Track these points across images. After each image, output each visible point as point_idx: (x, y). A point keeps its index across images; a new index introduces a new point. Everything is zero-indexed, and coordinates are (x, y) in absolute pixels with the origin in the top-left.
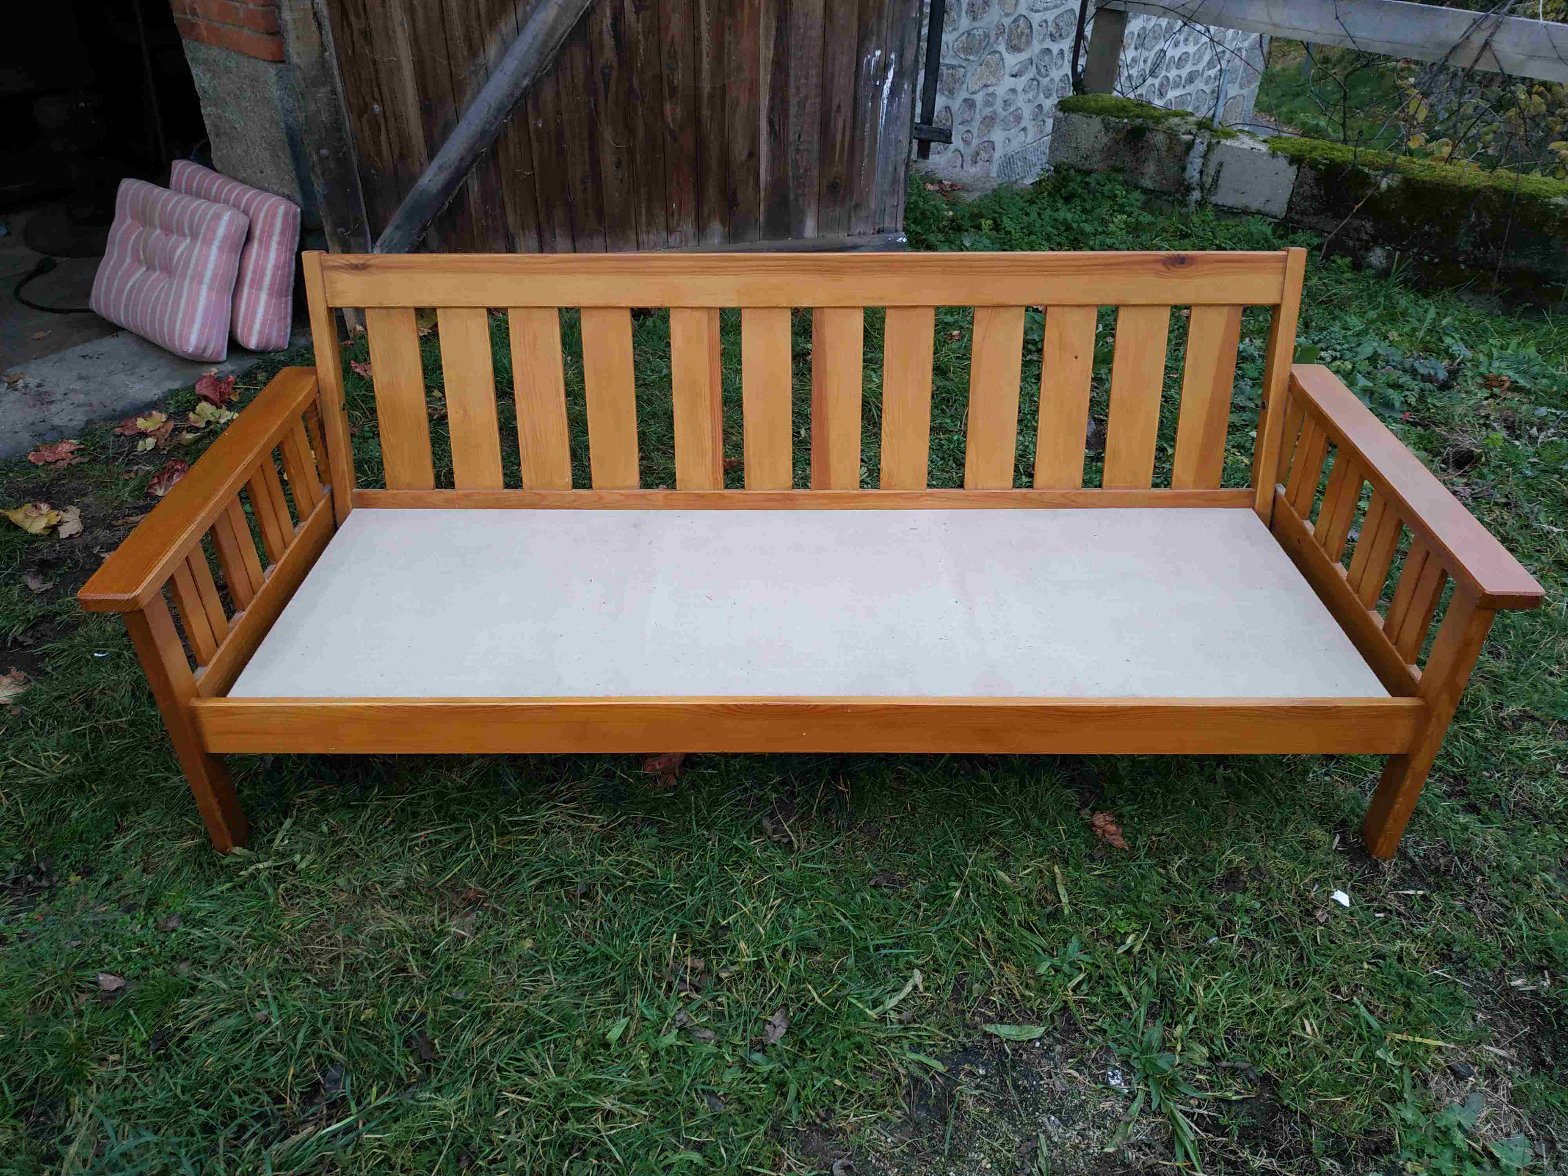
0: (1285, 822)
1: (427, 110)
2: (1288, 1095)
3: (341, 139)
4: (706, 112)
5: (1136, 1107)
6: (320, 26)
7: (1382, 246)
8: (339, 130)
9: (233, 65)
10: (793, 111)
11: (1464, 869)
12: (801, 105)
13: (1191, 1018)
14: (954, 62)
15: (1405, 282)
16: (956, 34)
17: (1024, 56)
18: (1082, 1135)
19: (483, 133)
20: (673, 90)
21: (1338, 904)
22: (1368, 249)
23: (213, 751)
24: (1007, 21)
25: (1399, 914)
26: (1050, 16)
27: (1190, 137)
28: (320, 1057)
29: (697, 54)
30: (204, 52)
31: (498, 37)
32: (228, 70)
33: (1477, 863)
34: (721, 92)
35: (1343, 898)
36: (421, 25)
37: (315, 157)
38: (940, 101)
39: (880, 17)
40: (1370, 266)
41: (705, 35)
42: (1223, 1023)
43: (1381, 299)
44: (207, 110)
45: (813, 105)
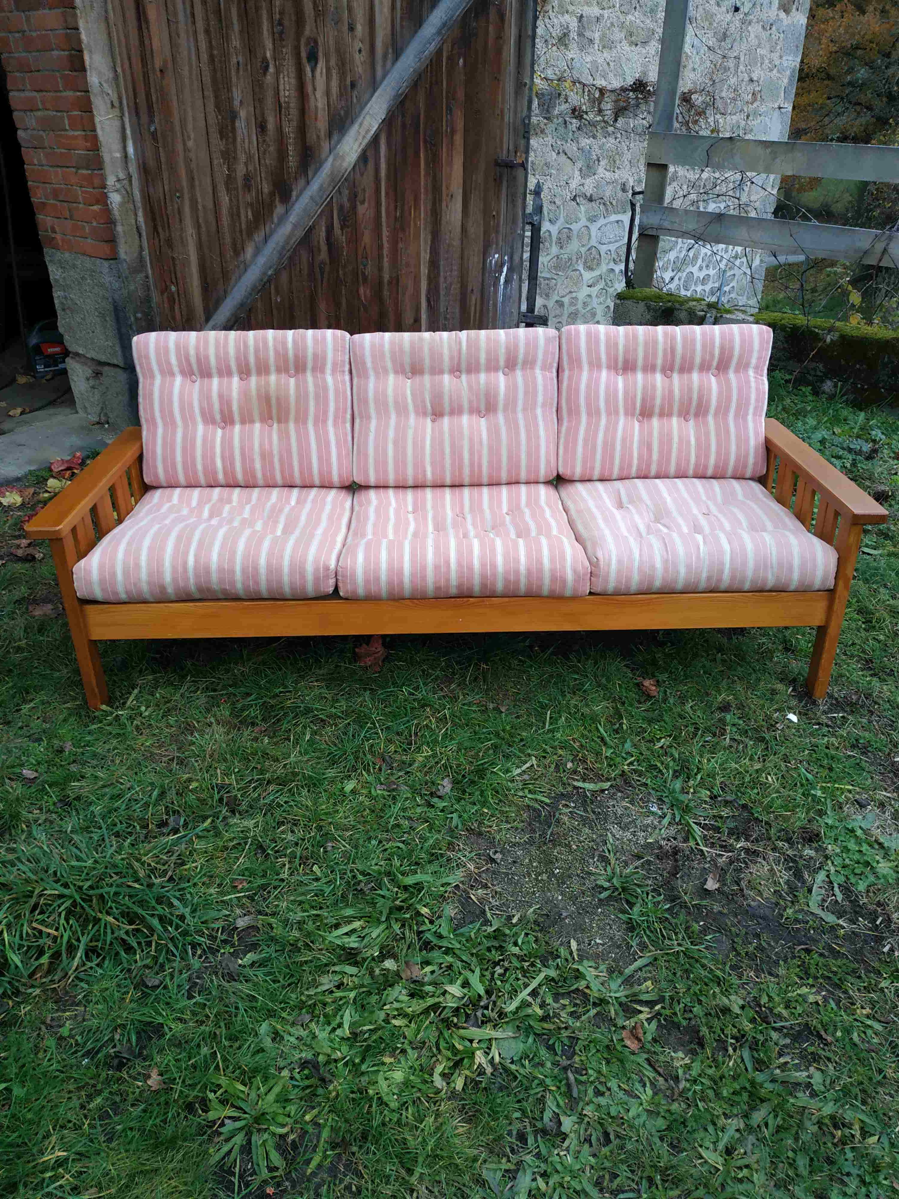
0: (759, 680)
1: (206, 288)
2: (758, 812)
3: (150, 307)
4: (386, 293)
5: (666, 821)
6: (140, 236)
7: (830, 379)
8: (149, 302)
9: (78, 263)
10: (442, 293)
11: (867, 702)
12: (448, 288)
13: (699, 777)
14: (548, 276)
15: (847, 400)
16: (549, 258)
17: (596, 273)
18: (634, 834)
19: (242, 305)
20: (365, 279)
21: (790, 721)
22: (822, 381)
23: (94, 638)
24: (583, 250)
25: (828, 726)
26: (613, 247)
27: (702, 313)
28: (167, 807)
29: (380, 257)
30: (58, 255)
31: (253, 244)
32: (74, 266)
33: (876, 699)
34: (395, 281)
35: (793, 718)
36: (204, 238)
37: (132, 319)
38: (539, 302)
39: (497, 232)
40: (824, 392)
41: (386, 245)
42: (719, 780)
43: (831, 411)
44: (57, 294)
45: (455, 288)
